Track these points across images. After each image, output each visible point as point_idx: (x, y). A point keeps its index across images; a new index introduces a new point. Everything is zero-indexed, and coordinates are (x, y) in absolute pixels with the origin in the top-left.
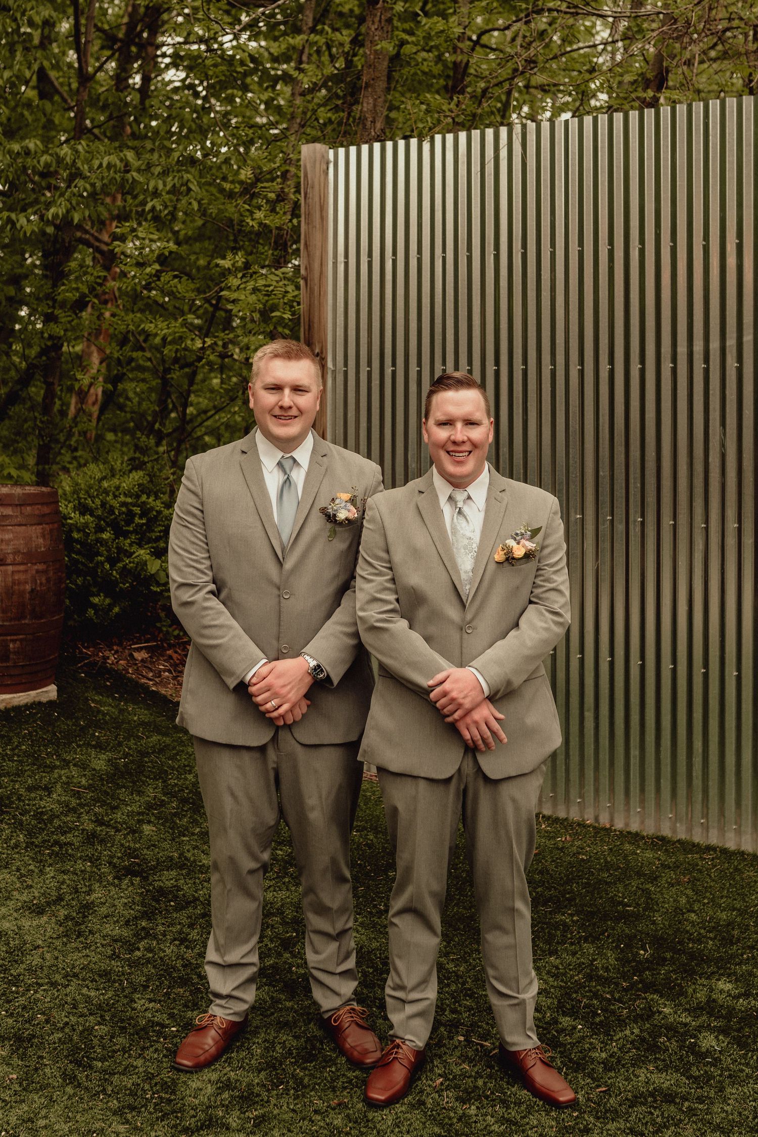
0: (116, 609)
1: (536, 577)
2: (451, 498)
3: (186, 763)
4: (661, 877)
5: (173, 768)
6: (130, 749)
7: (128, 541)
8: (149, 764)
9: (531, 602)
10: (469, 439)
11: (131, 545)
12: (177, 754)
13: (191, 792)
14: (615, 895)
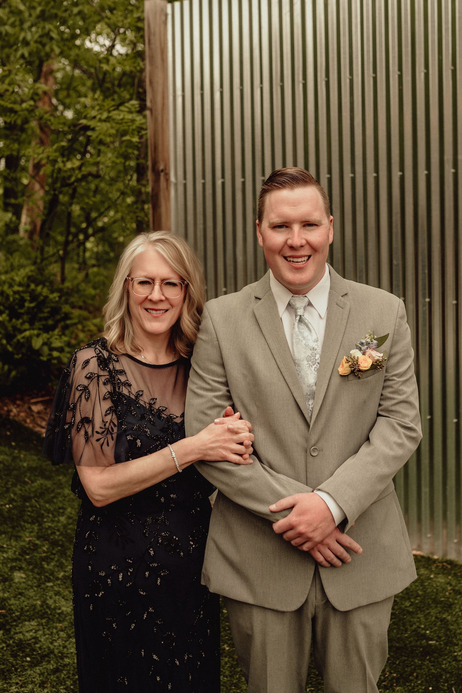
0: (14, 373)
1: (384, 388)
2: (289, 305)
3: (61, 505)
4: (454, 604)
5: (48, 511)
6: (15, 494)
7: (21, 321)
8: (30, 509)
9: (378, 415)
10: (308, 243)
11: (22, 324)
12: (54, 497)
13: (61, 534)
14: (419, 627)
